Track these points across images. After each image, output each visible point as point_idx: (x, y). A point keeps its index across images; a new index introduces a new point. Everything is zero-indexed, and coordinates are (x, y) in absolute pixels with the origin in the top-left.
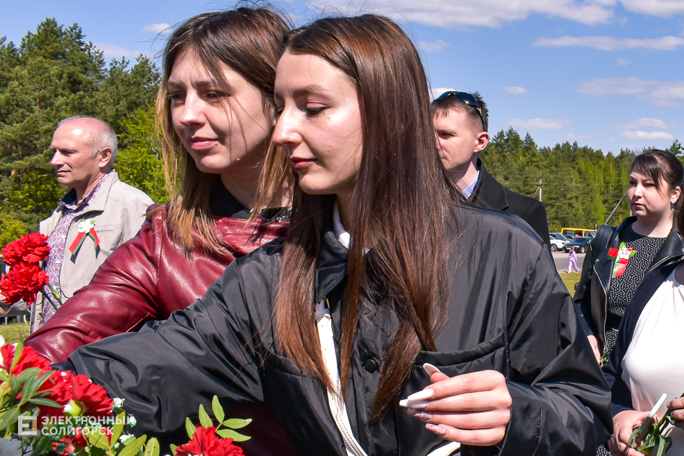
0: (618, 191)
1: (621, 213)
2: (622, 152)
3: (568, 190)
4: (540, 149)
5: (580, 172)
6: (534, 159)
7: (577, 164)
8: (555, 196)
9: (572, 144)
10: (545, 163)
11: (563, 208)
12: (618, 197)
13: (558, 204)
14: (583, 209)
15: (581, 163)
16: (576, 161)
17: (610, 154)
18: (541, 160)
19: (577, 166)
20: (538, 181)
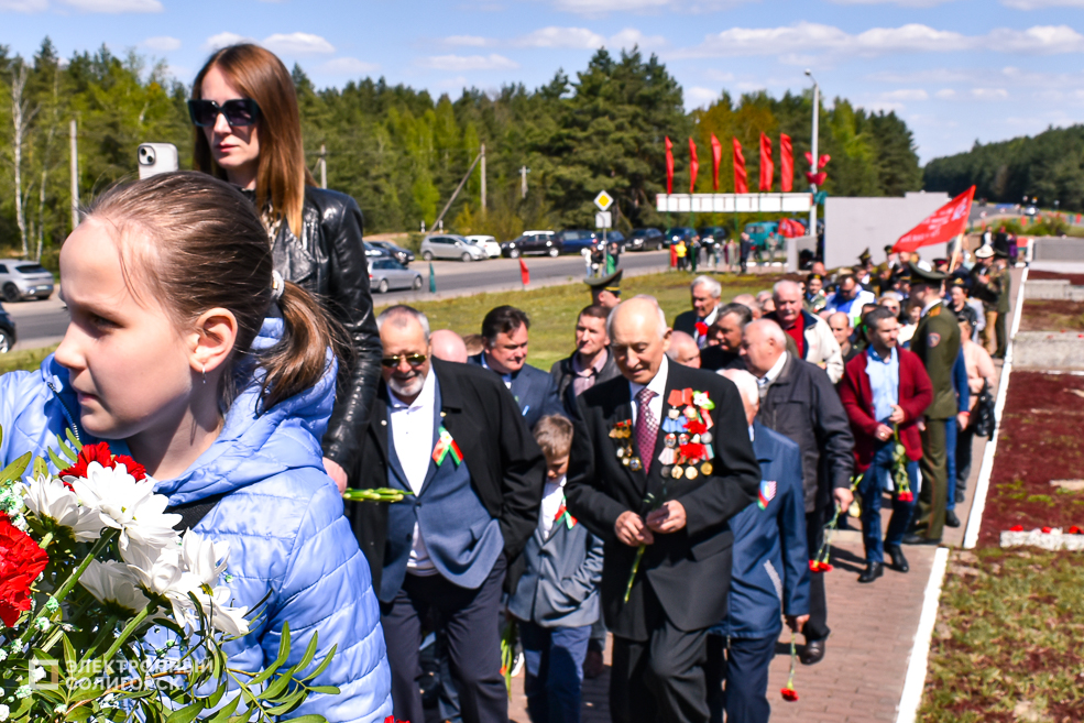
0: (459, 162)
1: (464, 200)
2: (466, 94)
3: (372, 162)
4: (320, 92)
5: (391, 130)
6: (311, 110)
7: (386, 116)
8: (349, 174)
9: (375, 81)
10: (329, 116)
11: (365, 195)
12: (459, 172)
13: (355, 188)
14: (401, 197)
15: (393, 112)
16: (384, 112)
17: (444, 99)
18: (323, 112)
19: (386, 121)
20: (318, 147)
